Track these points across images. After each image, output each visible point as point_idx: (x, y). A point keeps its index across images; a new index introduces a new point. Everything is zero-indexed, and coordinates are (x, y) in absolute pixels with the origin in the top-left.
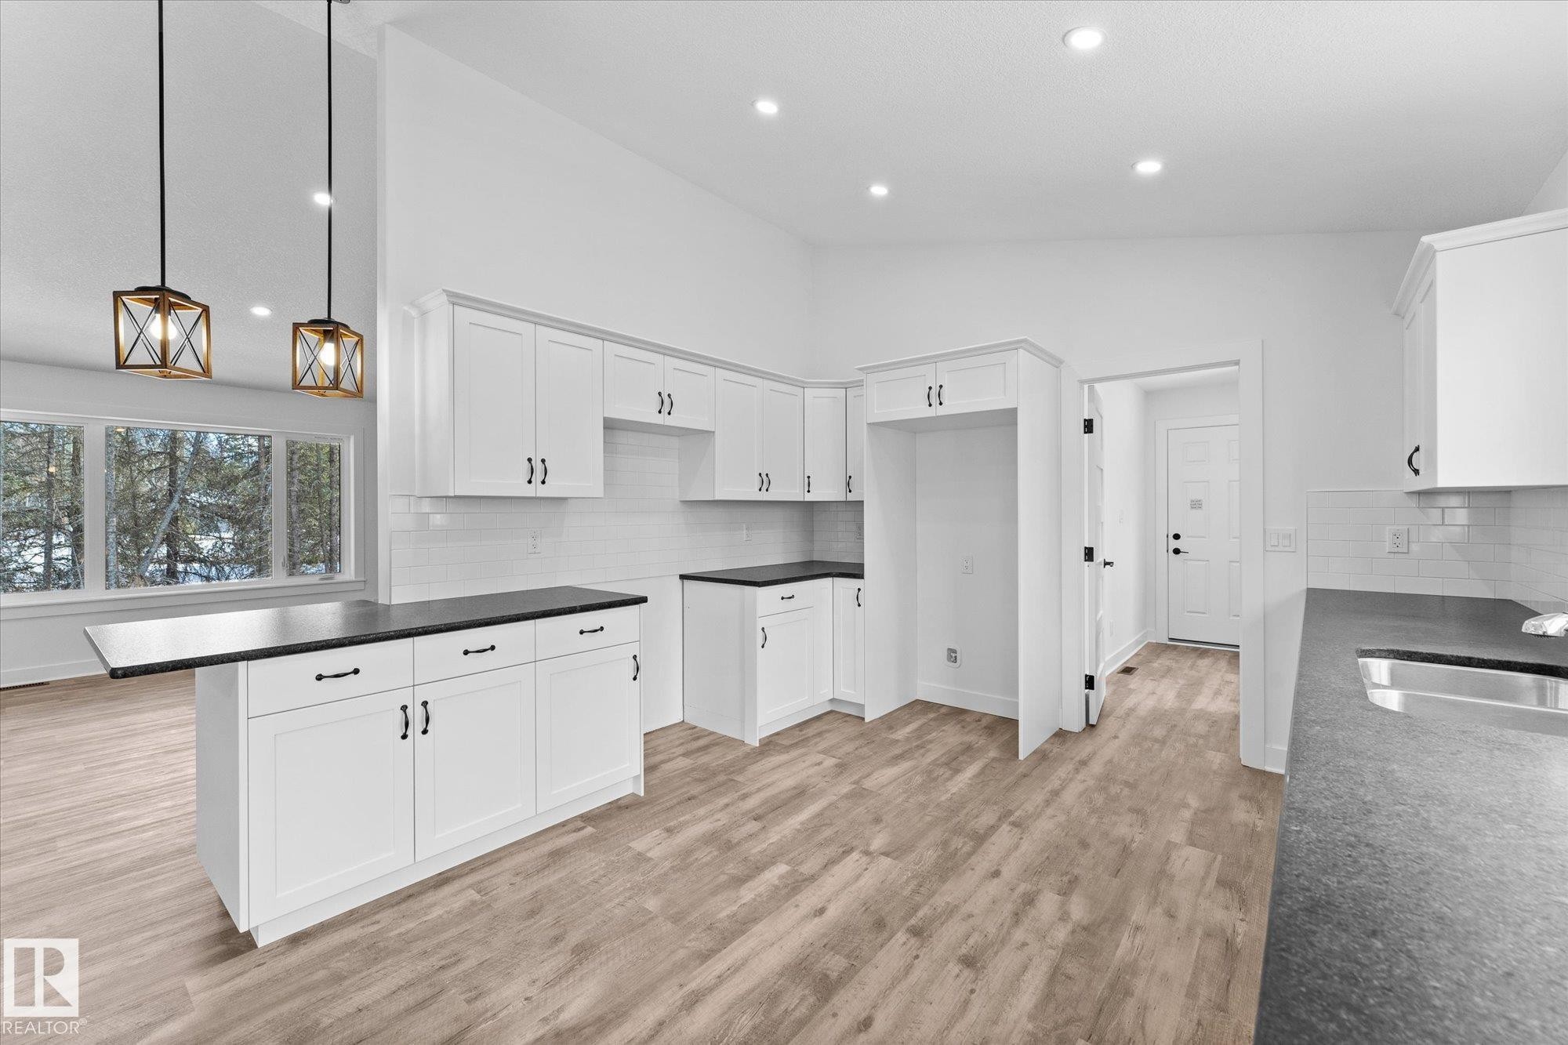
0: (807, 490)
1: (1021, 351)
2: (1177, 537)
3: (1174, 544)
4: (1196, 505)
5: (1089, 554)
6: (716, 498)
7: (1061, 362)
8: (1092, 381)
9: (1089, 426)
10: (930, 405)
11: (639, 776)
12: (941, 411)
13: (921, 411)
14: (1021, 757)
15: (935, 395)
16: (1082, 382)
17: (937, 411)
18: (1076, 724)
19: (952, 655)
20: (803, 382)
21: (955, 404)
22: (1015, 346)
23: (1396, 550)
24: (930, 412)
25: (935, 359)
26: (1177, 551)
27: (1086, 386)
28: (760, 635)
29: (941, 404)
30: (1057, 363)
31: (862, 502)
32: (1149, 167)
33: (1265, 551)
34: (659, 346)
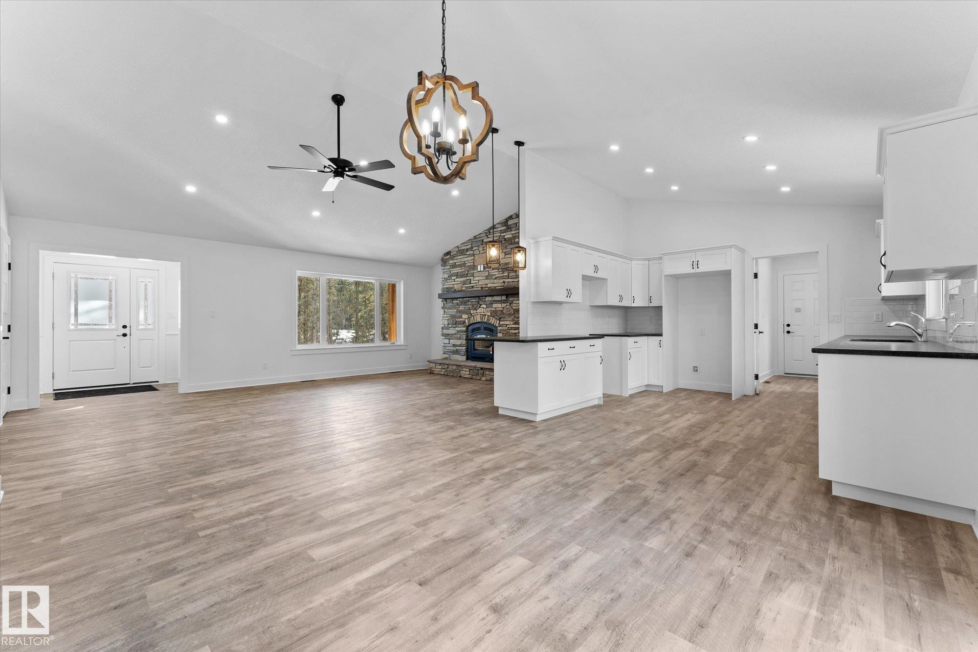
0: (633, 302)
1: (733, 248)
2: (788, 325)
3: (787, 329)
4: (798, 310)
5: (756, 326)
6: (609, 304)
7: (745, 251)
8: (757, 259)
9: (756, 276)
10: (693, 268)
11: (601, 397)
12: (698, 271)
13: (689, 270)
14: (733, 399)
15: (695, 264)
16: (753, 259)
17: (696, 270)
18: (752, 393)
19: (695, 369)
20: (631, 258)
21: (703, 268)
22: (730, 247)
23: (878, 320)
24: (693, 271)
25: (695, 251)
26: (788, 332)
27: (755, 260)
28: (629, 355)
29: (698, 268)
30: (742, 251)
31: (662, 307)
32: (785, 189)
33: (829, 322)
34: (594, 248)
